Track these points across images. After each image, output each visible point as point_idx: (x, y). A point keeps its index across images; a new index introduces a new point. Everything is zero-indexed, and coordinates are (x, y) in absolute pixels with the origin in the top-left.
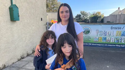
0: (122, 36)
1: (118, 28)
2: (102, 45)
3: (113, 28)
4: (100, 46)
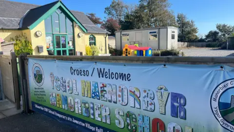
0: (93, 97)
1: (82, 73)
2: (64, 117)
3: (74, 71)
4: (61, 119)
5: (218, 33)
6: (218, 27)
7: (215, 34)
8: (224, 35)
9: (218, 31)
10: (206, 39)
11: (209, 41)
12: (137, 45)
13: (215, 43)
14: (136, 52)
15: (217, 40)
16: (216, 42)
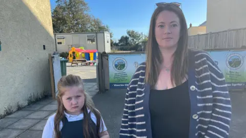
5: (128, 38)
6: (128, 32)
7: (126, 38)
8: (133, 40)
9: (128, 36)
10: (119, 43)
11: (121, 45)
12: (83, 48)
13: (126, 47)
14: (83, 55)
15: (128, 44)
16: (128, 46)
